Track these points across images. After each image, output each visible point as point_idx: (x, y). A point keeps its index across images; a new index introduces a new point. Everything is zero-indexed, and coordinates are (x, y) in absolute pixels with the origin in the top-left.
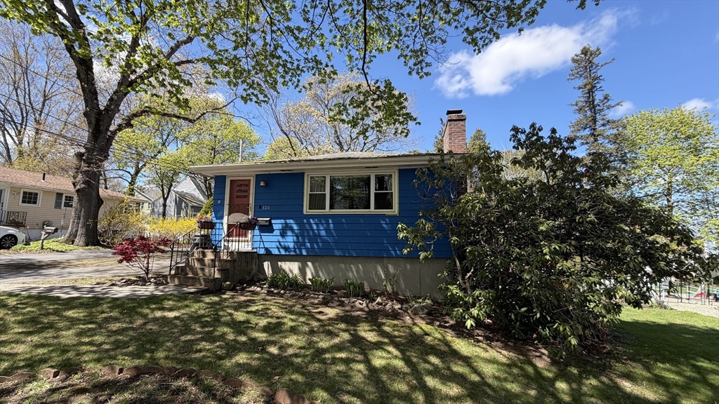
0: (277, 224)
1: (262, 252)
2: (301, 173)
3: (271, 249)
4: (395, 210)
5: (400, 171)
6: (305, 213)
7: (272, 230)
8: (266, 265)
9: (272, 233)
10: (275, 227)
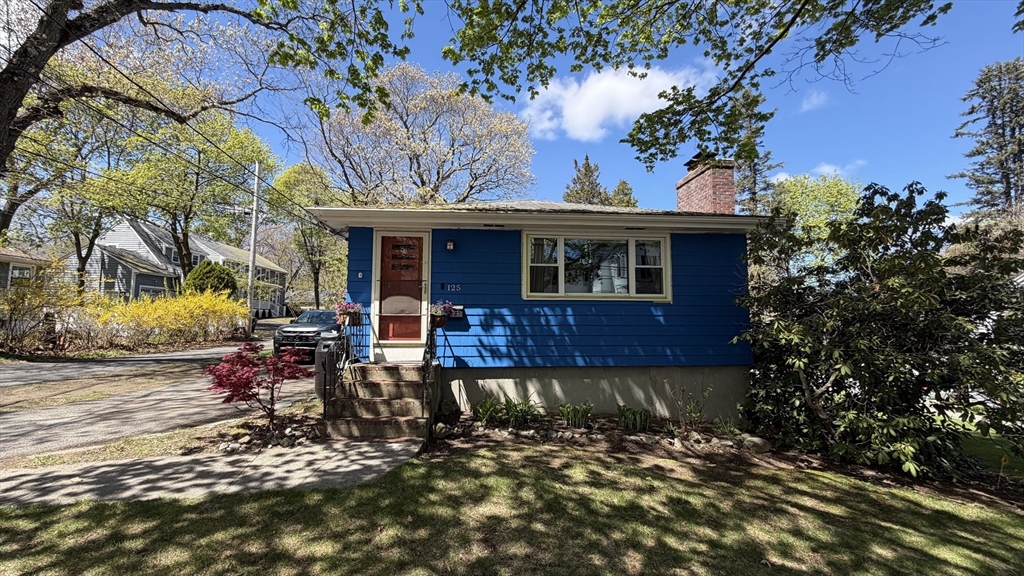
0: (475, 315)
1: (450, 363)
2: (515, 231)
3: (466, 359)
4: (667, 295)
5: (674, 237)
6: (525, 298)
7: (465, 327)
8: (456, 387)
9: (467, 331)
10: (472, 320)
